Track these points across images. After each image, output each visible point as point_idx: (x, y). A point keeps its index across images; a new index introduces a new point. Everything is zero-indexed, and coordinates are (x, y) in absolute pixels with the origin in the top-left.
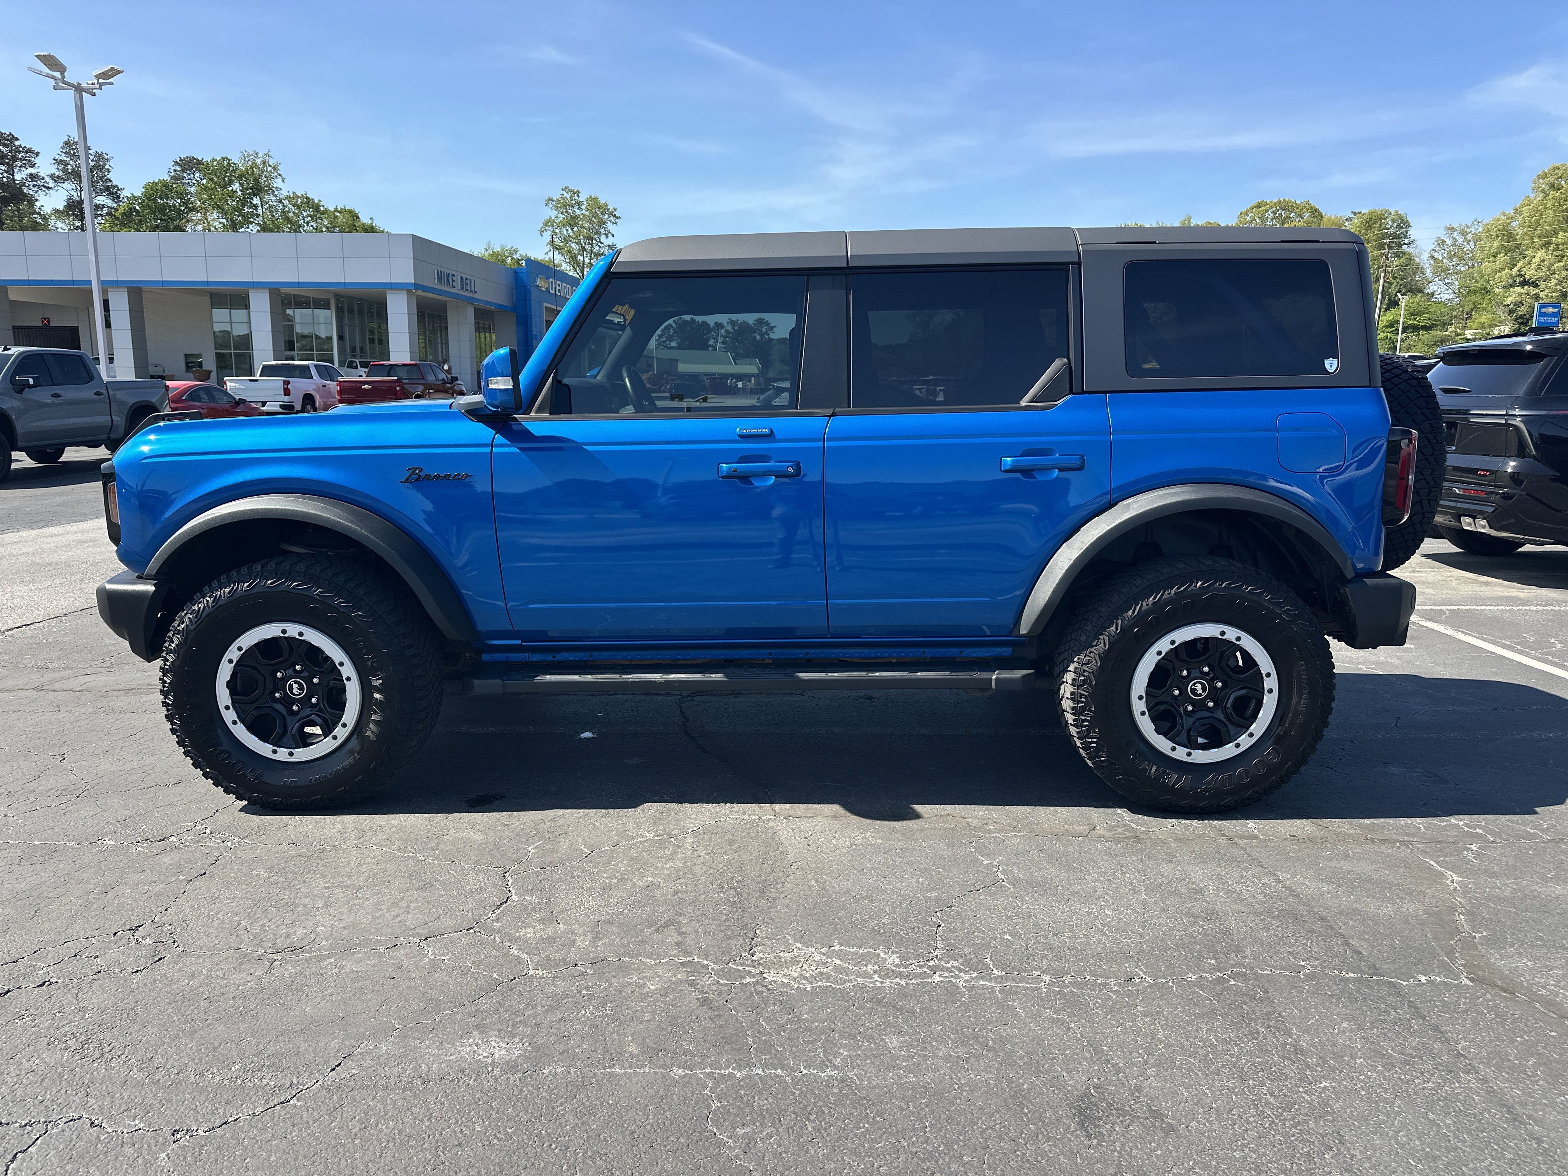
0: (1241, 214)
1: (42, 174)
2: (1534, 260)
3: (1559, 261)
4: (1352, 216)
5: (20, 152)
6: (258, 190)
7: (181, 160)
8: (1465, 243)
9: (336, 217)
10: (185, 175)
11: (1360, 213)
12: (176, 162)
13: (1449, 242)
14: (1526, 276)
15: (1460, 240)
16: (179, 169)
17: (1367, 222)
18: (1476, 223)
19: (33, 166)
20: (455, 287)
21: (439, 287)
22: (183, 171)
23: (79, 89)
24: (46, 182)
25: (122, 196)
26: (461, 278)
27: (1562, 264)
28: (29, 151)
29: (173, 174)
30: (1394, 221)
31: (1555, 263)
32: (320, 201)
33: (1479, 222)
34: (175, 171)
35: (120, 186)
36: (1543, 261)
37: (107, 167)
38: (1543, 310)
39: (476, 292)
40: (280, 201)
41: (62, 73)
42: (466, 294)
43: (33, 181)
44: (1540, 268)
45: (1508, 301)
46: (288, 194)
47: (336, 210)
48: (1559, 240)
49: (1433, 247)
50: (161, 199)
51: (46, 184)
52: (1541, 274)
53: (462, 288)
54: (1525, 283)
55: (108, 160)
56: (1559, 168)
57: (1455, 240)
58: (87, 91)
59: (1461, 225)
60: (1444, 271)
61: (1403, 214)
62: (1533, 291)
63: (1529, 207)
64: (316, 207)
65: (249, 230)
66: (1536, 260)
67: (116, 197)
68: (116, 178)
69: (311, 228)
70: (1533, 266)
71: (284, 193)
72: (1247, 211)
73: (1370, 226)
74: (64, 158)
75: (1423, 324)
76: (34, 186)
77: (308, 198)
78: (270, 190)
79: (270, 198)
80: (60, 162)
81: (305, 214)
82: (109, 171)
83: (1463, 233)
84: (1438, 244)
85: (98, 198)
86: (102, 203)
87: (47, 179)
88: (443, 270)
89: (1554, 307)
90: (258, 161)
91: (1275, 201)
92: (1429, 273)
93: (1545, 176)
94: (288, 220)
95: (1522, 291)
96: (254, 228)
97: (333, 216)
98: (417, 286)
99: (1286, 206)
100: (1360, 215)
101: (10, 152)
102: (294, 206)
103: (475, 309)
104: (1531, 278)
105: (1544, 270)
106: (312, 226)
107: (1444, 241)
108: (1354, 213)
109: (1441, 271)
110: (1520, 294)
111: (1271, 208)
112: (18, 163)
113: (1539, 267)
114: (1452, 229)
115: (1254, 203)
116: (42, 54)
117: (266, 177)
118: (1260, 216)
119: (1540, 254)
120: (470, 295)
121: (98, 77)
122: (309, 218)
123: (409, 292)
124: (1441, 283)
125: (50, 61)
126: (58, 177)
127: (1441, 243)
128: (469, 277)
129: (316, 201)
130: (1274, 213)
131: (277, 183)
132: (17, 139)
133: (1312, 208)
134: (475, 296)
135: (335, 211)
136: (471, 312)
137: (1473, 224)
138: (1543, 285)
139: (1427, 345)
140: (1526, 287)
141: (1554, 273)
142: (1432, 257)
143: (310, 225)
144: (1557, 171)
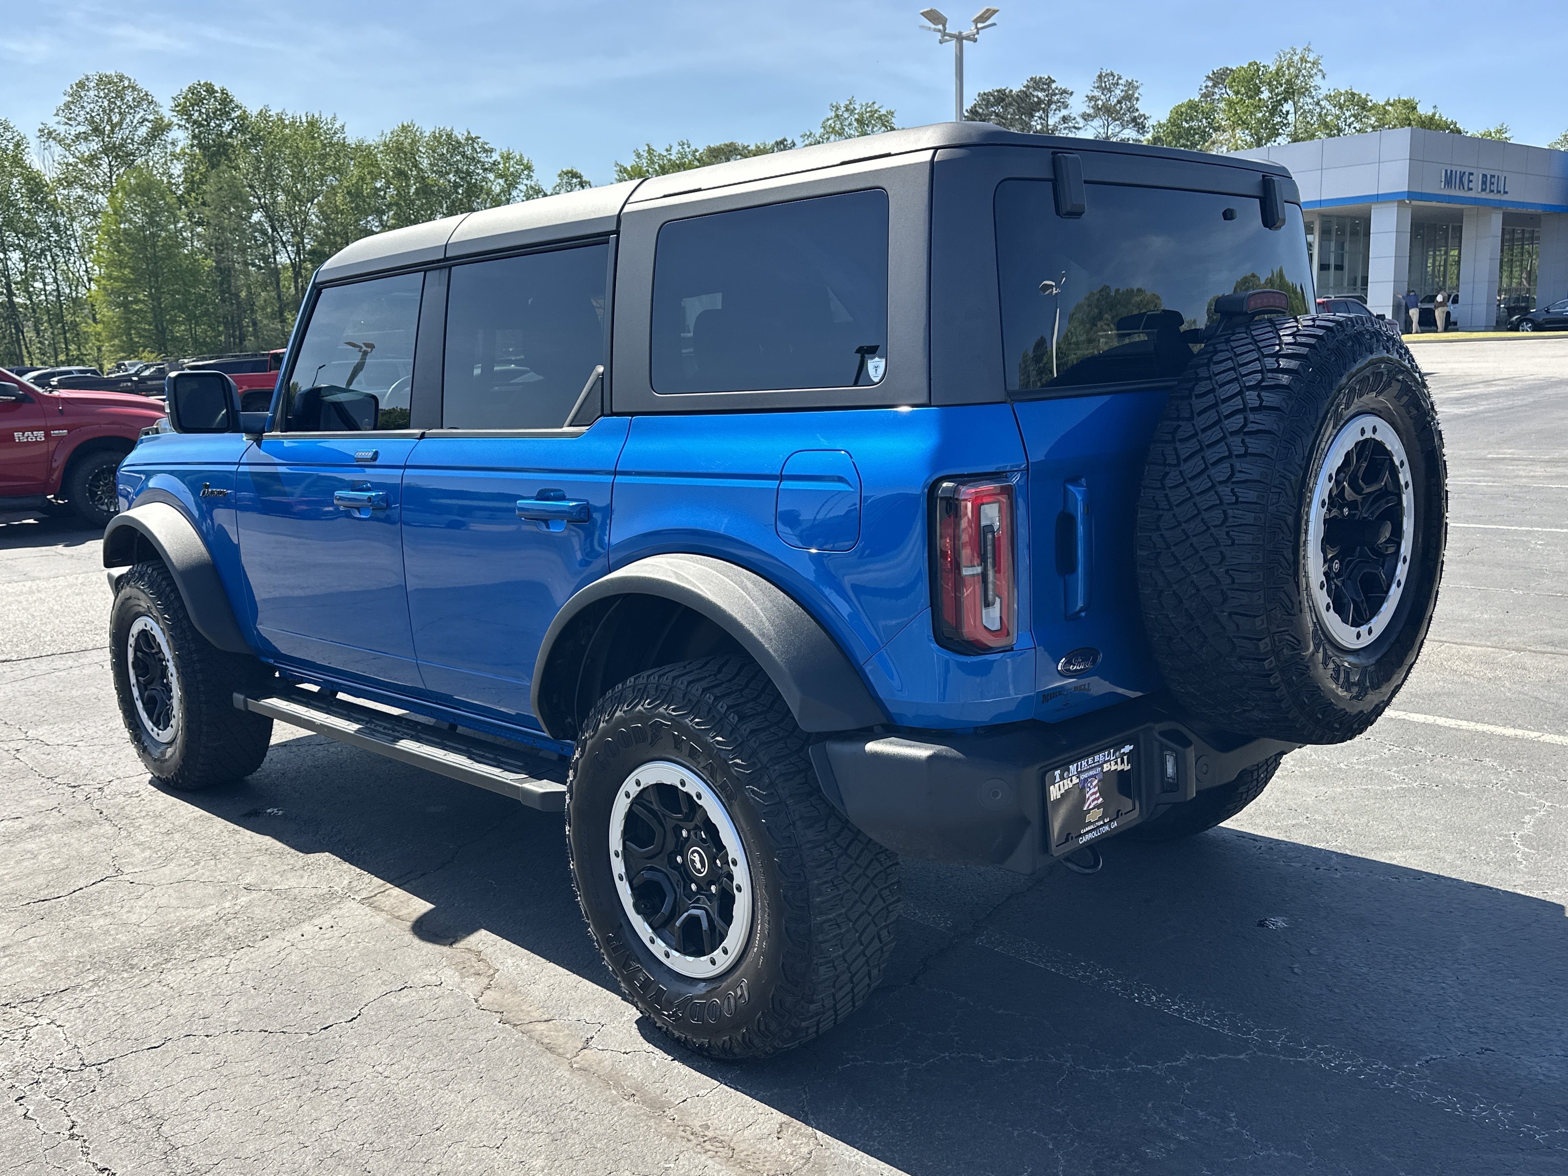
1: (1073, 116)
5: (1055, 94)
6: (1290, 93)
7: (1214, 73)
9: (1386, 112)
10: (1216, 90)
12: (1208, 77)
16: (1210, 84)
19: (1066, 107)
20: (1471, 189)
21: (1447, 192)
22: (1214, 86)
23: (960, 38)
24: (1077, 122)
25: (1147, 126)
26: (1484, 176)
28: (1065, 92)
29: (1204, 91)
32: (1368, 95)
34: (1206, 87)
35: (1147, 115)
37: (1136, 95)
39: (1506, 193)
40: (1318, 104)
41: (944, 26)
42: (1491, 196)
43: (1065, 123)
46: (1328, 93)
47: (1388, 103)
50: (1186, 121)
51: (1076, 125)
53: (1483, 190)
55: (1137, 87)
58: (968, 38)
64: (1363, 105)
65: (1276, 144)
67: (1141, 128)
68: (1142, 107)
69: (1354, 131)
71: (1323, 92)
74: (1097, 93)
76: (1065, 129)
77: (1353, 94)
78: (1305, 91)
79: (1306, 102)
80: (1091, 99)
81: (1348, 114)
82: (1137, 99)
85: (1124, 131)
86: (1127, 137)
87: (1079, 119)
88: (1454, 169)
90: (1296, 58)
94: (1326, 125)
96: (1282, 140)
97: (1382, 112)
98: (1411, 195)
101: (1047, 96)
102: (1335, 107)
103: (1504, 214)
106: (1355, 128)
112: (1053, 107)
116: (926, 10)
117: (1304, 76)
120: (1498, 197)
121: (976, 21)
122: (1352, 119)
123: (1401, 203)
125: (934, 16)
126: (1089, 115)
128: (1496, 173)
129: (1364, 96)
131: (1317, 80)
132: (1054, 81)
134: (1505, 198)
135: (1386, 105)
136: (1496, 221)
143: (1352, 126)
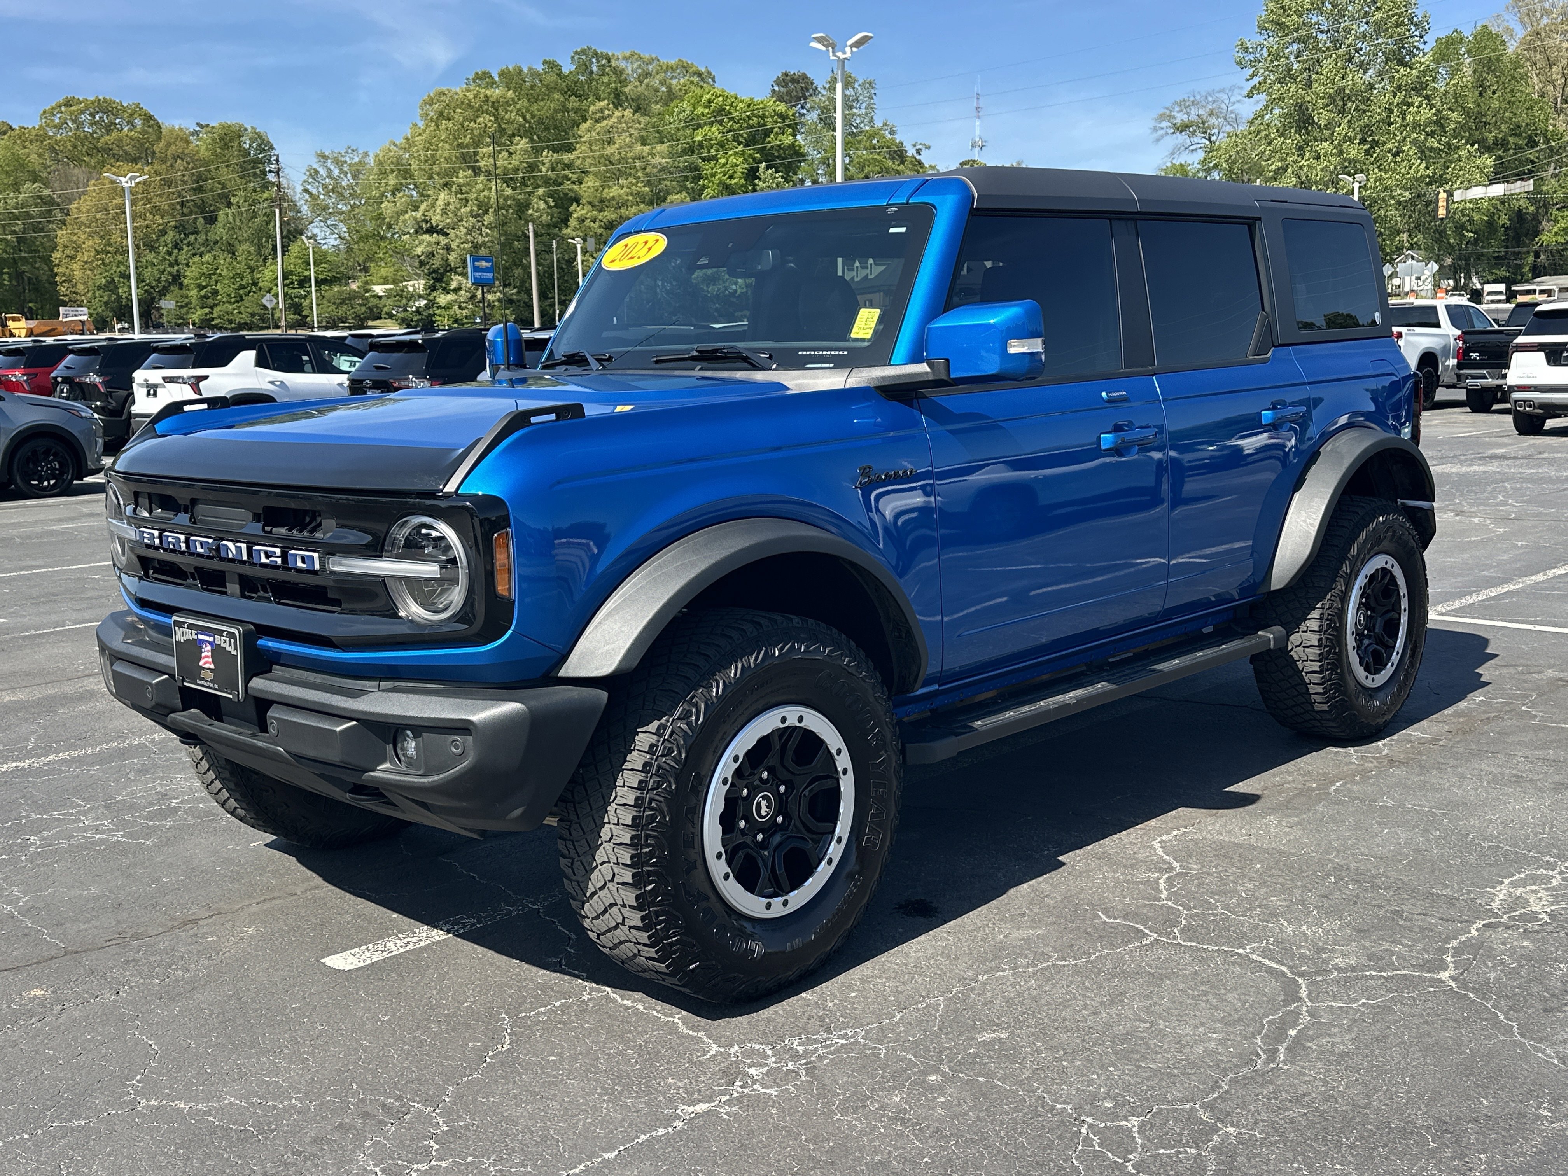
0: (44, 112)
2: (438, 203)
3: (465, 206)
4: (198, 129)
8: (342, 176)
11: (208, 126)
13: (323, 172)
14: (433, 221)
15: (336, 172)
17: (221, 139)
18: (350, 151)
27: (468, 209)
30: (253, 140)
31: (461, 207)
33: (353, 150)
36: (448, 204)
38: (477, 264)
44: (446, 213)
45: (419, 250)
48: (461, 180)
49: (306, 178)
52: (448, 221)
54: (431, 231)
56: (444, 94)
57: (330, 171)
59: (333, 152)
60: (324, 209)
61: (262, 131)
62: (444, 241)
63: (420, 137)
66: (440, 203)
70: (438, 210)
72: (53, 108)
73: (226, 144)
75: (323, 277)
83: (338, 162)
84: (311, 174)
89: (487, 261)
91: (92, 98)
92: (305, 209)
93: (431, 102)
95: (430, 239)
99: (105, 107)
100: (209, 129)
104: (438, 225)
105: (451, 215)
107: (316, 172)
108: (202, 126)
109: (321, 210)
110: (429, 244)
111: (87, 108)
113: (444, 212)
114: (323, 157)
115: (61, 99)
118: (73, 117)
119: (443, 196)
124: (322, 224)
127: (314, 174)
130: (93, 115)
133: (145, 115)
137: (347, 152)
138: (452, 233)
139: (334, 303)
140: (435, 235)
141: (461, 221)
142: (306, 191)
144: (443, 98)
